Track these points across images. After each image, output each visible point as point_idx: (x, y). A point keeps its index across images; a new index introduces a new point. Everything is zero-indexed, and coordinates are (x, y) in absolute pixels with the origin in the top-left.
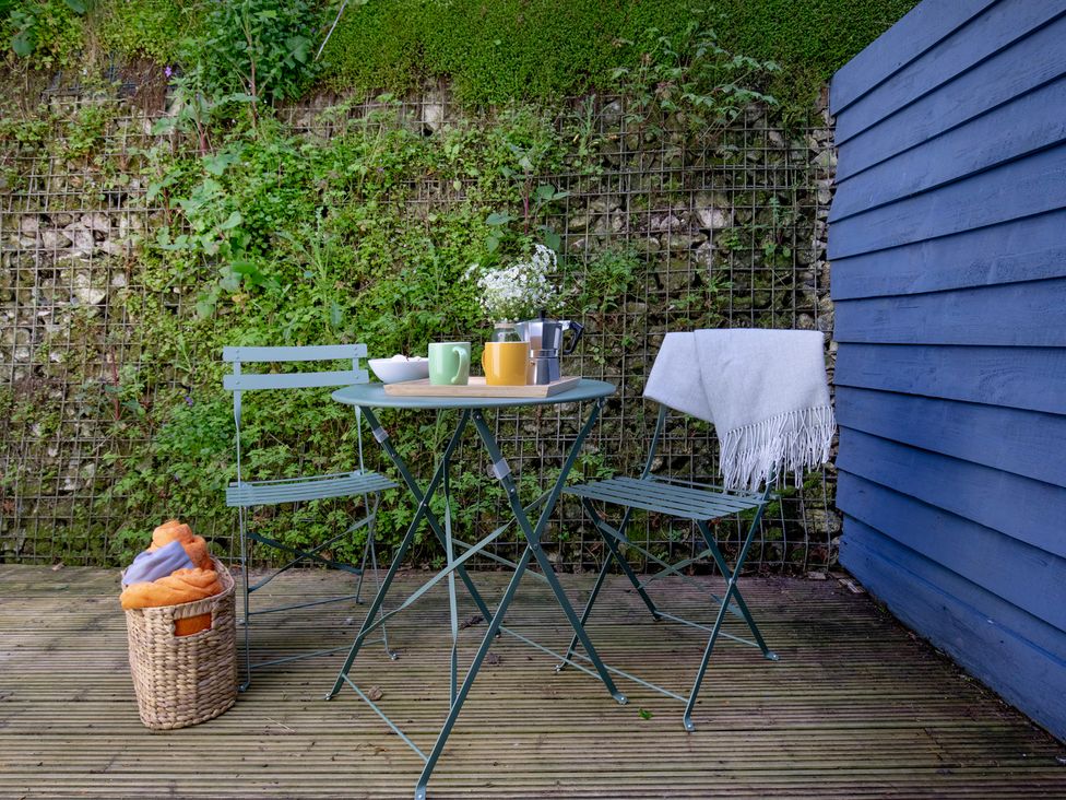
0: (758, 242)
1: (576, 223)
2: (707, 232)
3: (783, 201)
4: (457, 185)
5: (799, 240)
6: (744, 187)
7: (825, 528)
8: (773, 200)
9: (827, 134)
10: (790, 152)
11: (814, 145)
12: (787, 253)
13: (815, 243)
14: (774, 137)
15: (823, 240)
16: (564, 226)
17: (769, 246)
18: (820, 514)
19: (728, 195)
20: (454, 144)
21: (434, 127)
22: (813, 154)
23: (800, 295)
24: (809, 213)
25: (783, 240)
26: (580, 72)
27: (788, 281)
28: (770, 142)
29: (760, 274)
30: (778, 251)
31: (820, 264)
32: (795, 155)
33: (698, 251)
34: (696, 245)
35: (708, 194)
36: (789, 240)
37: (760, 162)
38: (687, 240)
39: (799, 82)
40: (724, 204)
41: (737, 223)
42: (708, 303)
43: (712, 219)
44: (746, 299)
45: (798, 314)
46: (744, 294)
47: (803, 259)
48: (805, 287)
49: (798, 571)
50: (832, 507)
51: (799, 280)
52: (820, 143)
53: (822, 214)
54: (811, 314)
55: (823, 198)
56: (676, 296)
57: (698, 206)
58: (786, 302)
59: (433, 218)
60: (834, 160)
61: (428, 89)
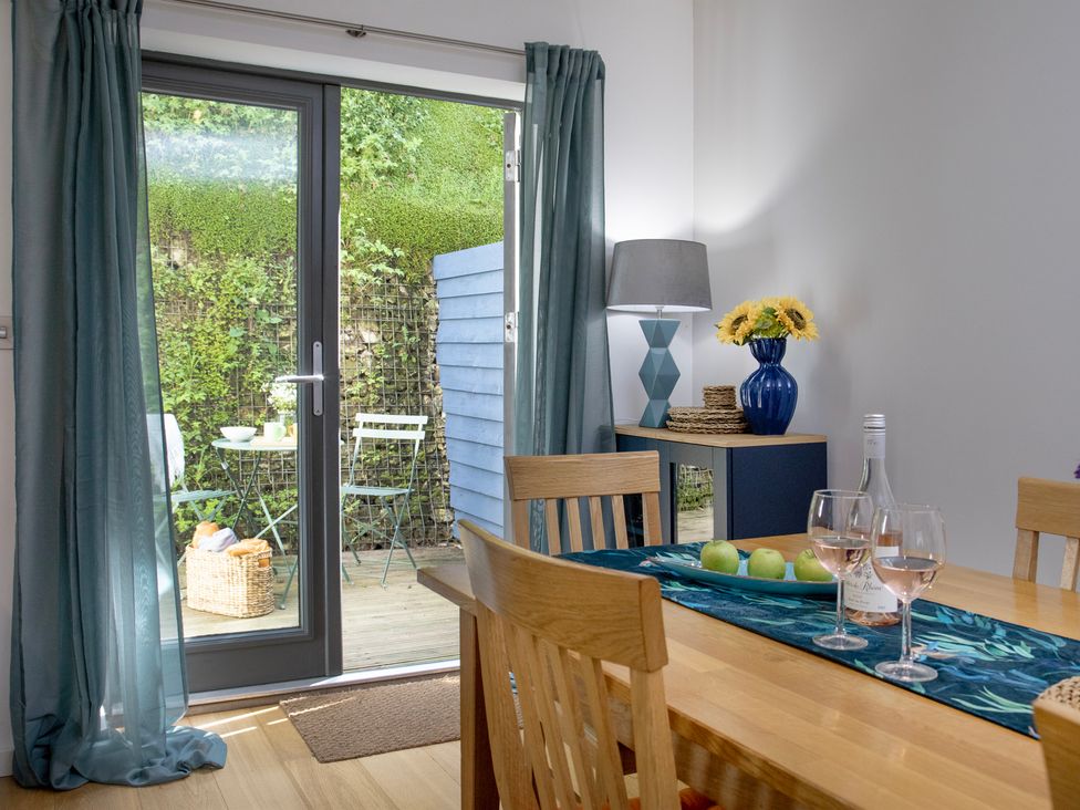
0: (397, 351)
1: (283, 334)
2: (367, 344)
3: (410, 328)
4: (201, 305)
5: (420, 351)
6: (387, 319)
7: (446, 519)
8: (404, 329)
9: (432, 290)
10: (412, 299)
11: (426, 296)
12: (414, 360)
13: (429, 354)
14: (403, 290)
15: (434, 351)
16: (275, 335)
17: (403, 355)
18: (442, 512)
19: (378, 323)
20: (198, 279)
21: (180, 264)
22: (425, 301)
23: (424, 384)
24: (424, 336)
25: (411, 351)
26: (282, 240)
27: (415, 376)
28: (400, 293)
29: (400, 372)
30: (409, 358)
31: (433, 366)
32: (415, 302)
33: (362, 356)
34: (360, 352)
35: (366, 322)
36: (415, 351)
37: (395, 304)
38: (354, 349)
39: (415, 260)
40: (376, 328)
41: (383, 339)
42: (371, 389)
43: (370, 337)
44: (392, 386)
45: (423, 395)
46: (390, 383)
47: (423, 363)
48: (426, 380)
49: (432, 544)
50: (448, 507)
51: (422, 376)
52: (429, 295)
53: (432, 336)
54: (430, 396)
55: (432, 328)
56: (350, 383)
57: (360, 328)
58: (416, 389)
59: (185, 327)
60: (437, 305)
61: (174, 237)
